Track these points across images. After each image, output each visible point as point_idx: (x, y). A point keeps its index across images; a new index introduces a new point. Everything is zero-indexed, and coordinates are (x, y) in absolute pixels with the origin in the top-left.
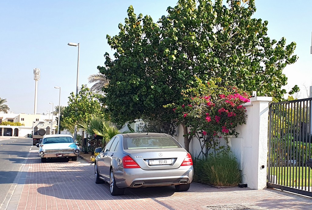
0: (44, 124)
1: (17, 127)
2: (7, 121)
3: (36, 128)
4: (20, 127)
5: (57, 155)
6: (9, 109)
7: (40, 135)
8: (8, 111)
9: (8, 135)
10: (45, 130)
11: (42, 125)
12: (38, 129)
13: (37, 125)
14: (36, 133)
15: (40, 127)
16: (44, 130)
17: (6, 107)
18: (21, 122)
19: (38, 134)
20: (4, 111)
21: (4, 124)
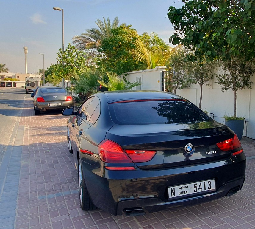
1: (15, 81)
2: (8, 78)
4: (17, 81)
6: (8, 70)
8: (8, 71)
9: (9, 87)
10: (35, 83)
11: (32, 79)
12: (30, 82)
13: (29, 80)
14: (28, 85)
17: (7, 69)
18: (17, 78)
19: (30, 86)
20: (5, 71)
21: (6, 80)
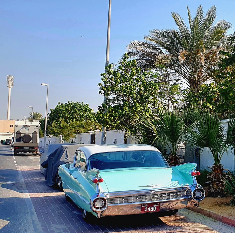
0: (29, 128)
3: (19, 133)
5: (143, 209)
7: (24, 142)
10: (31, 135)
11: (27, 130)
12: (22, 135)
13: (20, 130)
14: (18, 140)
15: (24, 132)
16: (29, 136)
19: (21, 141)
